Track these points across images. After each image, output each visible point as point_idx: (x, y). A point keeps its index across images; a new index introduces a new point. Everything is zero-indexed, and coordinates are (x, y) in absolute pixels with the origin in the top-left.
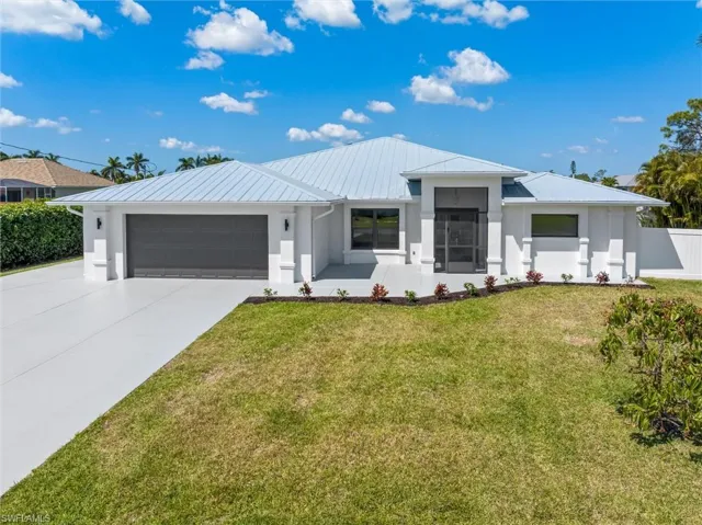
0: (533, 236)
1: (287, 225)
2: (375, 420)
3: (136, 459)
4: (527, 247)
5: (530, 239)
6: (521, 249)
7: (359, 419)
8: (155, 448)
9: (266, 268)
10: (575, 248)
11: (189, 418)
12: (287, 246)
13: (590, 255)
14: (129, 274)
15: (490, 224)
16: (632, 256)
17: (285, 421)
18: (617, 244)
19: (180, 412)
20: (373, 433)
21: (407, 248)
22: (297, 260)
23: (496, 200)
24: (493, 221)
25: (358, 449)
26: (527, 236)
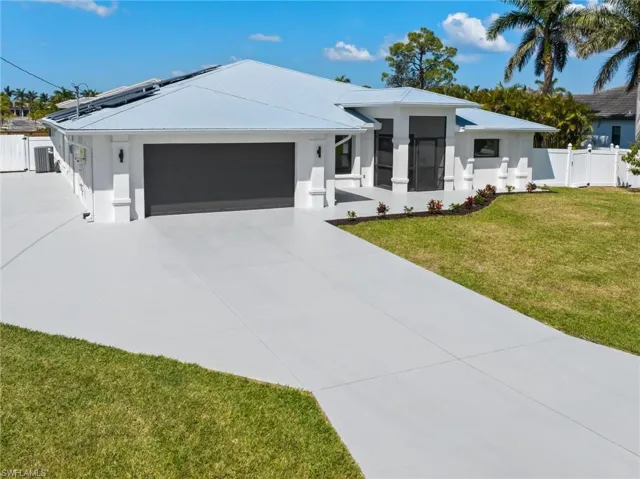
0: (475, 157)
1: (318, 152)
4: (470, 166)
5: (473, 160)
6: (465, 168)
15: (447, 148)
23: (452, 128)
24: (450, 145)
26: (470, 157)
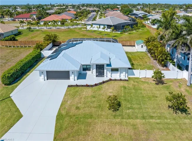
0: (111, 71)
1: (73, 73)
2: (86, 107)
3: (65, 113)
6: (110, 73)
7: (85, 107)
8: (66, 112)
9: (69, 78)
10: (118, 73)
11: (68, 108)
12: (73, 76)
13: (120, 74)
14: (47, 79)
16: (127, 74)
17: (77, 108)
18: (124, 73)
19: (67, 107)
20: (86, 109)
21: (92, 71)
22: (74, 77)
24: (105, 69)
25: (84, 111)
